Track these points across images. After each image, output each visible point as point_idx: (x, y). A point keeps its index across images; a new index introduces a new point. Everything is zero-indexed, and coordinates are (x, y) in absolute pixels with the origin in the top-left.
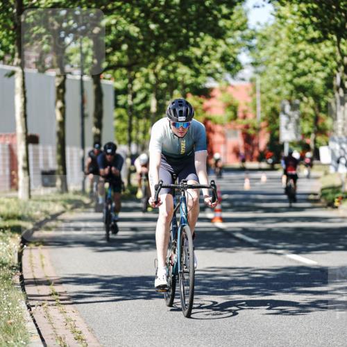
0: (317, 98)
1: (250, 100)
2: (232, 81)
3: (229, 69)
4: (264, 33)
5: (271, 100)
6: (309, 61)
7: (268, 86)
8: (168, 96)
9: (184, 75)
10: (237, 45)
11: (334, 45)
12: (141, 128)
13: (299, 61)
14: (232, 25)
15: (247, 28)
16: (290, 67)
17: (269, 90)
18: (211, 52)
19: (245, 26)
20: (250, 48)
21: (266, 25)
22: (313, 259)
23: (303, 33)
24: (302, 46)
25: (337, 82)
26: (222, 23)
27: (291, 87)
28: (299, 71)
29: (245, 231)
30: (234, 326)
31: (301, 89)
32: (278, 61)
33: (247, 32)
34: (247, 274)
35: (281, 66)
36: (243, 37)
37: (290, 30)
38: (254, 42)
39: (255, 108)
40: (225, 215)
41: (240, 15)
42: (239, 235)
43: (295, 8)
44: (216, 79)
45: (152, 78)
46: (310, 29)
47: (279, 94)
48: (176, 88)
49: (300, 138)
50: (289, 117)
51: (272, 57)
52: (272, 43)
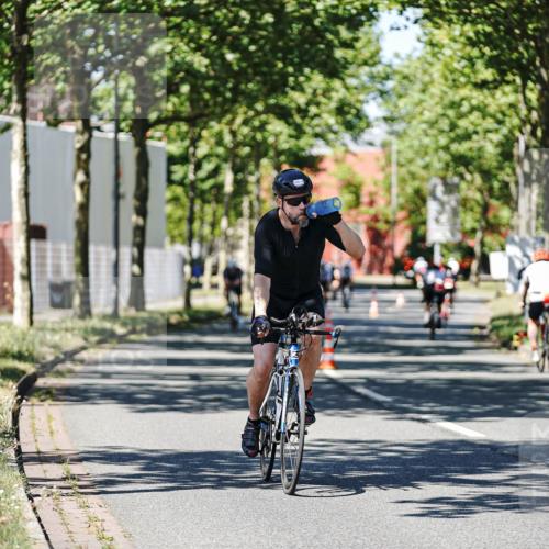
0: (487, 175)
1: (380, 176)
2: (352, 147)
3: (349, 126)
4: (406, 71)
5: (413, 176)
6: (475, 116)
7: (410, 154)
8: (251, 167)
9: (277, 136)
10: (363, 88)
11: (516, 91)
12: (209, 218)
13: (461, 116)
14: (355, 57)
15: (380, 62)
16: (445, 124)
17: (411, 161)
18: (322, 100)
19: (376, 59)
20: (382, 93)
21: (409, 57)
22: (479, 430)
23: (467, 71)
24: (464, 92)
25: (520, 149)
26: (339, 53)
27: (446, 157)
28: (459, 131)
29: (370, 383)
30: (355, 534)
31: (461, 160)
32: (427, 115)
33: (379, 69)
34: (375, 451)
35: (432, 124)
36: (372, 77)
37: (446, 66)
38: (390, 84)
39: (389, 189)
40: (339, 357)
41: (369, 41)
42: (361, 390)
43: (457, 30)
44: (328, 143)
45: (228, 139)
46: (480, 64)
47: (426, 167)
48: (265, 155)
49: (459, 237)
50: (442, 204)
51: (419, 109)
52: (418, 86)
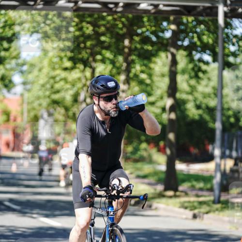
0: (67, 109)
1: (19, 109)
2: (8, 95)
3: (6, 86)
5: (34, 109)
6: (62, 83)
10: (12, 69)
11: (80, 72)
13: (55, 82)
14: (10, 55)
16: (48, 86)
19: (19, 56)
20: (22, 72)
21: (34, 56)
24: (57, 72)
25: (82, 97)
26: (2, 54)
27: (48, 100)
29: (11, 200)
33: (20, 61)
34: (12, 231)
35: (43, 86)
37: (50, 60)
38: (25, 68)
39: (22, 114)
42: (7, 203)
46: (65, 60)
47: (40, 105)
52: (37, 68)
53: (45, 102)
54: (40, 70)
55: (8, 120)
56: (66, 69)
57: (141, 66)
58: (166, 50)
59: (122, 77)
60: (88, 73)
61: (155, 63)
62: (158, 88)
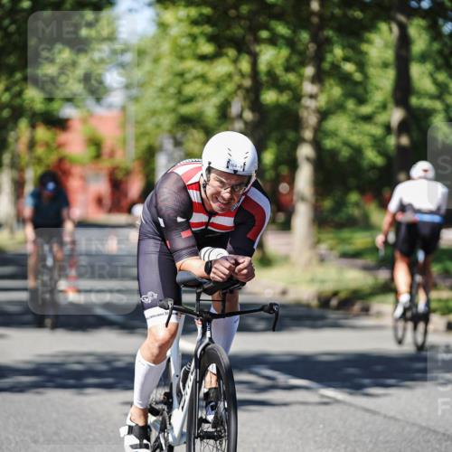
13: (186, 82)
30: (87, 430)
35: (162, 90)
37: (174, 41)
47: (158, 126)
48: (23, 115)
53: (167, 121)
54: (156, 60)
55: (98, 156)
56: (203, 58)
57: (344, 48)
58: (389, 19)
59: (309, 71)
60: (245, 65)
61: (369, 42)
62: (377, 88)
